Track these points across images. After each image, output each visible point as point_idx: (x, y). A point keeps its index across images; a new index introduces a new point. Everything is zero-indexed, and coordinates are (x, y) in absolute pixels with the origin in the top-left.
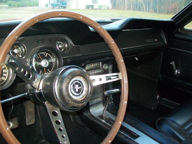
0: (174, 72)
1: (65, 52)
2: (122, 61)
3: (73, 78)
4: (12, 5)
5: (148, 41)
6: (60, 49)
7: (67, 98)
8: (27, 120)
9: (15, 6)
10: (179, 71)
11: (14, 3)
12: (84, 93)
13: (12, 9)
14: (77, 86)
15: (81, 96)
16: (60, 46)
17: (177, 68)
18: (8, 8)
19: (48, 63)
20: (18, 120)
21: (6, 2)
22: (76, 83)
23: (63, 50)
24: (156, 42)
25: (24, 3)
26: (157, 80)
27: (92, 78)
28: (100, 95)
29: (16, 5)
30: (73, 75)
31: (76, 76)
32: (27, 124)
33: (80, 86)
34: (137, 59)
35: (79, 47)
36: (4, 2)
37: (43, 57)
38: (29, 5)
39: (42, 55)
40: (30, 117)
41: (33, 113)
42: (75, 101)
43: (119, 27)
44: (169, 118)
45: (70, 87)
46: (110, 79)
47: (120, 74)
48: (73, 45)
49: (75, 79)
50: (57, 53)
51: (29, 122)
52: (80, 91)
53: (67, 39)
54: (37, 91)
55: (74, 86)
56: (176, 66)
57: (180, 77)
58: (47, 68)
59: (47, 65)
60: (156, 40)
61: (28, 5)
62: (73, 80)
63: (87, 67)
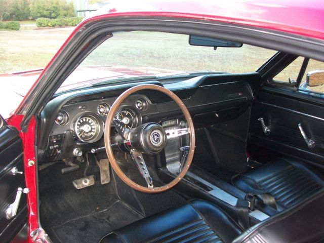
0: (263, 130)
1: (143, 110)
2: (190, 118)
3: (153, 131)
4: (43, 25)
5: (229, 95)
6: (139, 107)
7: (149, 144)
8: (102, 179)
9: (47, 25)
10: (269, 128)
11: (47, 20)
12: (161, 141)
13: (43, 31)
14: (156, 136)
15: (159, 143)
16: (139, 105)
17: (267, 125)
18: (37, 29)
19: (129, 120)
20: (94, 177)
21: (34, 19)
22: (156, 135)
23: (141, 108)
24: (241, 96)
25: (63, 21)
26: (246, 140)
27: (167, 132)
28: (176, 153)
29: (50, 24)
30: (153, 129)
31: (155, 129)
32: (103, 183)
33: (158, 136)
34: (217, 115)
35: (156, 105)
36: (29, 20)
37: (124, 115)
38: (71, 23)
39: (123, 113)
40: (105, 176)
41: (108, 172)
42: (155, 146)
43: (195, 85)
44: (248, 176)
45: (151, 137)
46: (181, 133)
47: (189, 129)
48: (151, 103)
49: (154, 131)
50: (137, 112)
51: (104, 181)
52: (158, 140)
53: (146, 98)
54: (125, 142)
55: (153, 136)
56: (265, 123)
57: (270, 135)
58: (127, 125)
59: (128, 122)
60: (240, 94)
61: (69, 24)
62: (153, 132)
63: (164, 125)
